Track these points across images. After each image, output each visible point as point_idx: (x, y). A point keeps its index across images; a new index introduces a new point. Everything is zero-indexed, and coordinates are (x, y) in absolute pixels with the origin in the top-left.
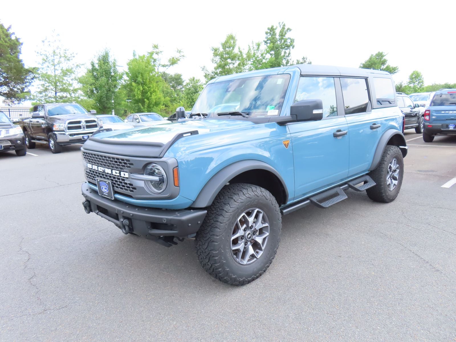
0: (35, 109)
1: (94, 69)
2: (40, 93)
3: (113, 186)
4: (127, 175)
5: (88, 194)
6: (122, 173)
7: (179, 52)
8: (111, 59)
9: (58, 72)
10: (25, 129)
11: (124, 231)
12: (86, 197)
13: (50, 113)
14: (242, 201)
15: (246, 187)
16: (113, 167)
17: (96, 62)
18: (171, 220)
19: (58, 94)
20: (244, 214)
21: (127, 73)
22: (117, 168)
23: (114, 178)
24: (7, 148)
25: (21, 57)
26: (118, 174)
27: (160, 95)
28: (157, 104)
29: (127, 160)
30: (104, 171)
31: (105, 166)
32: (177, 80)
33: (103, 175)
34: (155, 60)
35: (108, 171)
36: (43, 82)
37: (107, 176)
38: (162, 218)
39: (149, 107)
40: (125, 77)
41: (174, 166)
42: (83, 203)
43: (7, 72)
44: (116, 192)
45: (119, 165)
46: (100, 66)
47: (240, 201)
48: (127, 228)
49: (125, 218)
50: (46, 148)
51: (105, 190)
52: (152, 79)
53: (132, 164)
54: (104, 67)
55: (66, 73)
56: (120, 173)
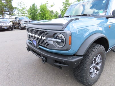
0: (16, 18)
1: (31, 8)
2: (17, 14)
3: (38, 42)
4: (45, 38)
5: (28, 44)
6: (43, 37)
7: (53, 3)
8: (35, 5)
9: (22, 8)
10: (13, 23)
11: (43, 62)
12: (28, 45)
13: (20, 19)
14: (96, 52)
15: (97, 45)
16: (38, 34)
17: (32, 6)
18: (67, 61)
19: (22, 14)
20: (95, 57)
21: (40, 9)
22: (40, 35)
23: (39, 39)
24: (8, 28)
25: (12, 4)
26: (41, 38)
27: (48, 15)
28: (47, 18)
29: (45, 31)
30: (35, 36)
31: (35, 34)
32: (52, 12)
33: (34, 37)
34: (47, 6)
35: (36, 36)
36: (18, 11)
37: (36, 38)
38: (62, 60)
39: (45, 18)
40: (39, 10)
41: (70, 35)
42: (27, 48)
43: (9, 8)
44: (39, 45)
45: (41, 34)
46: (33, 7)
47: (95, 52)
48: (44, 61)
49: (44, 57)
50: (18, 28)
51: (35, 44)
52: (46, 11)
53: (48, 33)
54: (34, 7)
55: (24, 9)
56: (42, 37)
